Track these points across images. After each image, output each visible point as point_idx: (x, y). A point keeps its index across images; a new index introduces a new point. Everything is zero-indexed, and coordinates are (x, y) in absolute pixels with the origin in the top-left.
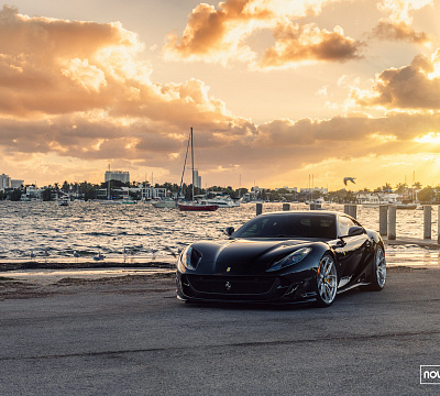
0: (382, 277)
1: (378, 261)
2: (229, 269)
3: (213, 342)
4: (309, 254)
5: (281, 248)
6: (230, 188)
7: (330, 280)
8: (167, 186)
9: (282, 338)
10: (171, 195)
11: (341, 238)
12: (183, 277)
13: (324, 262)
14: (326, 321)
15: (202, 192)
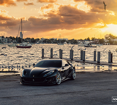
0: (74, 76)
1: (73, 72)
2: (34, 76)
3: (30, 94)
4: (54, 72)
5: (47, 70)
6: (33, 38)
7: (59, 78)
8: (11, 38)
9: (46, 93)
10: (12, 41)
11: (63, 67)
12: (22, 78)
13: (58, 74)
14: (57, 89)
15: (23, 40)
